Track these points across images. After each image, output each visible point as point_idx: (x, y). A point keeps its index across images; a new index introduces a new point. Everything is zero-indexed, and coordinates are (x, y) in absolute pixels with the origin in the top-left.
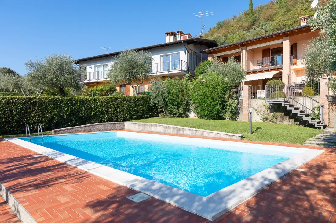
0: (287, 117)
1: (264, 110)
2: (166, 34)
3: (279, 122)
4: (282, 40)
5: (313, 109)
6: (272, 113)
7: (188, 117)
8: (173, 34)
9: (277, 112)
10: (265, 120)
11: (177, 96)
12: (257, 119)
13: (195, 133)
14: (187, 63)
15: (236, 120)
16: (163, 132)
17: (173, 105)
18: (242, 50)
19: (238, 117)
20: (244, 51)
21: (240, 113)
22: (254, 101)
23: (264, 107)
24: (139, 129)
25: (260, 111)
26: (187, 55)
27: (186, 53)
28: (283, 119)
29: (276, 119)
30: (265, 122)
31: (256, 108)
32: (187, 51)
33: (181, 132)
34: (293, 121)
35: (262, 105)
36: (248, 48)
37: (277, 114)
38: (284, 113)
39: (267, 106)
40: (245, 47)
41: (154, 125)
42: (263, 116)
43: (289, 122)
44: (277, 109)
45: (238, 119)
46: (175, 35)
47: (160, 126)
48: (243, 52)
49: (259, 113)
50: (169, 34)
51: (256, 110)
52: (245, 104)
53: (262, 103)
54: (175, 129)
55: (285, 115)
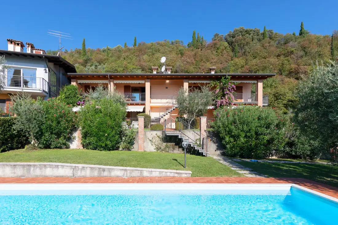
0: (177, 147)
1: (158, 141)
2: (8, 40)
3: (171, 151)
4: (144, 81)
5: (196, 140)
6: (165, 144)
7: (68, 147)
8: (20, 45)
9: (169, 142)
10: (159, 150)
11: (59, 123)
12: (151, 148)
13: (131, 173)
14: (48, 83)
15: (131, 150)
16: (72, 175)
17: (52, 133)
18: (110, 82)
19: (132, 148)
20: (112, 83)
21: (134, 143)
22: (148, 132)
23: (158, 138)
24: (15, 173)
25: (154, 142)
26: (47, 74)
27: (46, 71)
28: (174, 149)
29: (168, 149)
30: (159, 151)
31: (151, 139)
32: (47, 69)
33: (106, 174)
34: (182, 150)
35: (156, 136)
36: (116, 82)
37: (169, 144)
38: (174, 143)
39: (160, 137)
40: (112, 80)
41: (51, 166)
42: (157, 146)
43: (179, 151)
44: (169, 140)
45: (132, 149)
46: (22, 46)
47: (64, 167)
48: (110, 84)
49: (153, 143)
50: (13, 43)
51: (150, 140)
52: (140, 135)
53: (156, 134)
54: (96, 170)
55: (176, 145)
